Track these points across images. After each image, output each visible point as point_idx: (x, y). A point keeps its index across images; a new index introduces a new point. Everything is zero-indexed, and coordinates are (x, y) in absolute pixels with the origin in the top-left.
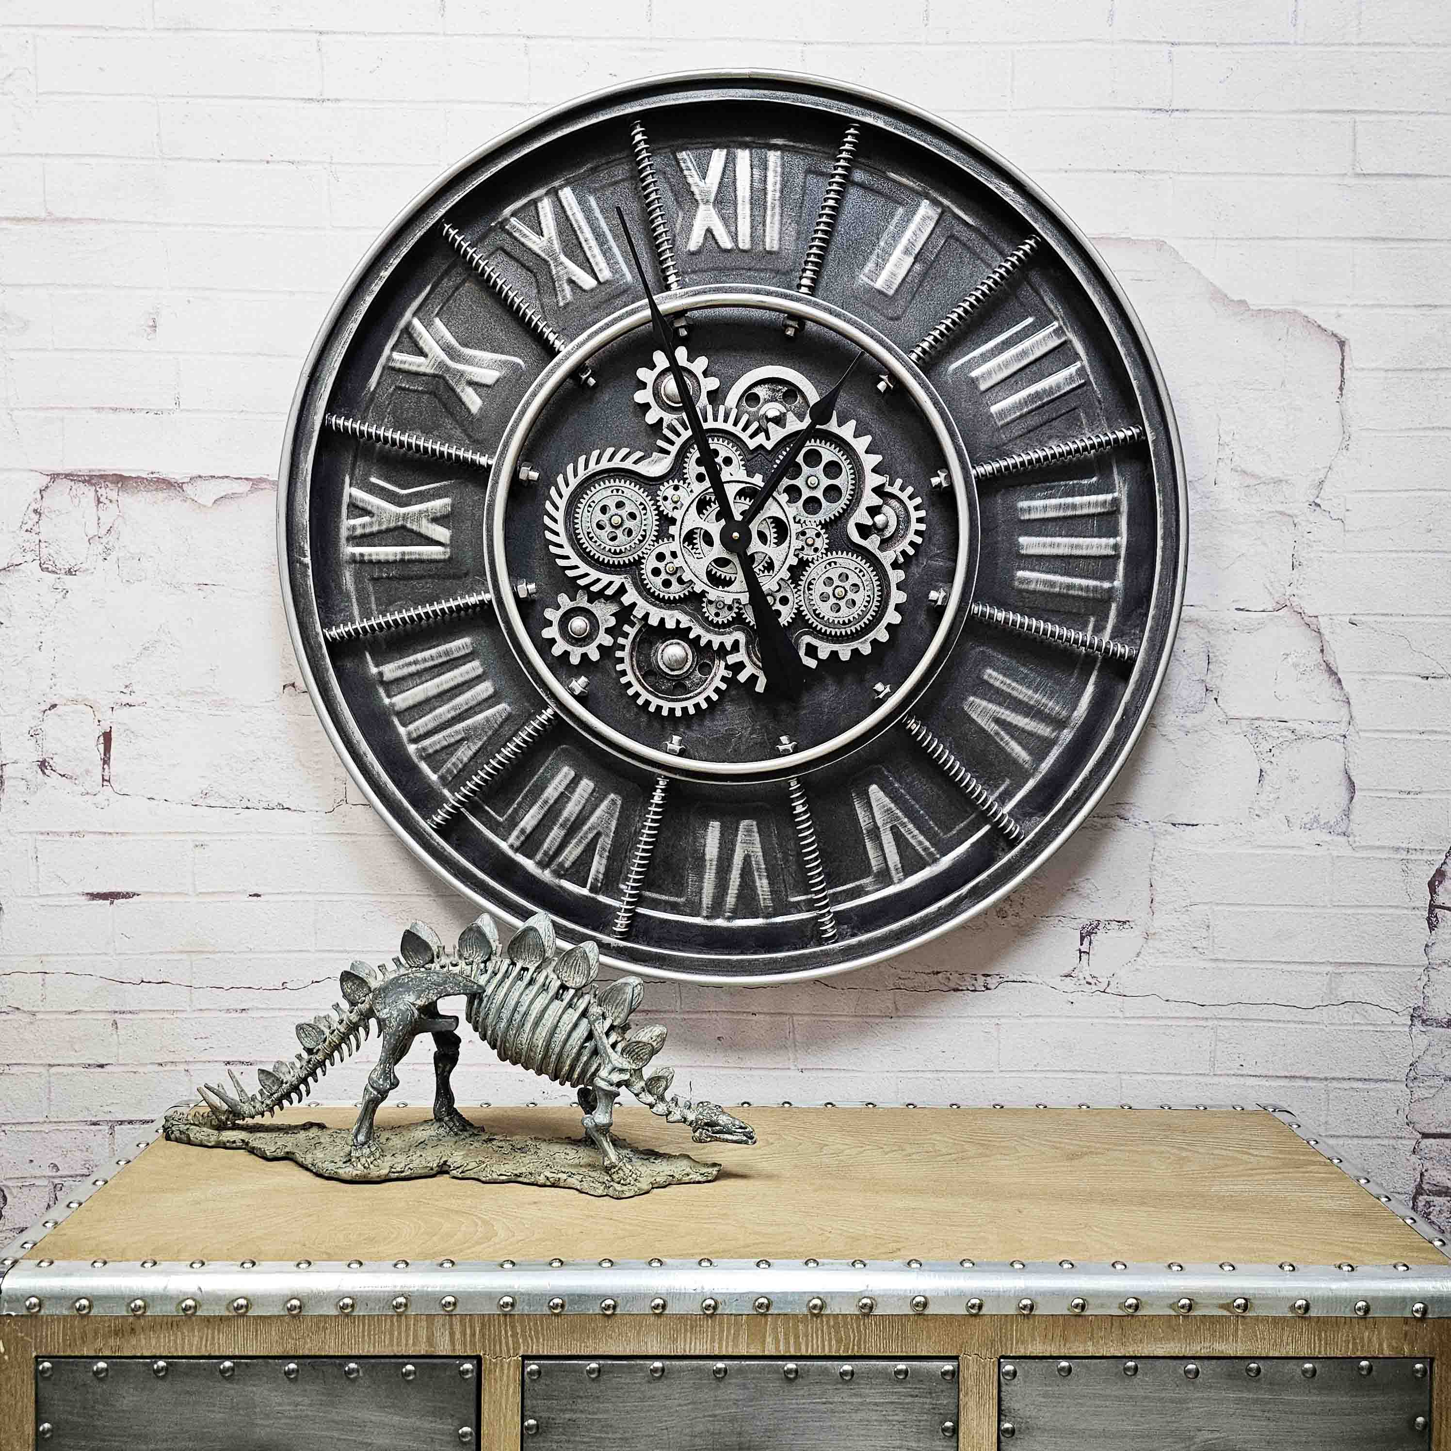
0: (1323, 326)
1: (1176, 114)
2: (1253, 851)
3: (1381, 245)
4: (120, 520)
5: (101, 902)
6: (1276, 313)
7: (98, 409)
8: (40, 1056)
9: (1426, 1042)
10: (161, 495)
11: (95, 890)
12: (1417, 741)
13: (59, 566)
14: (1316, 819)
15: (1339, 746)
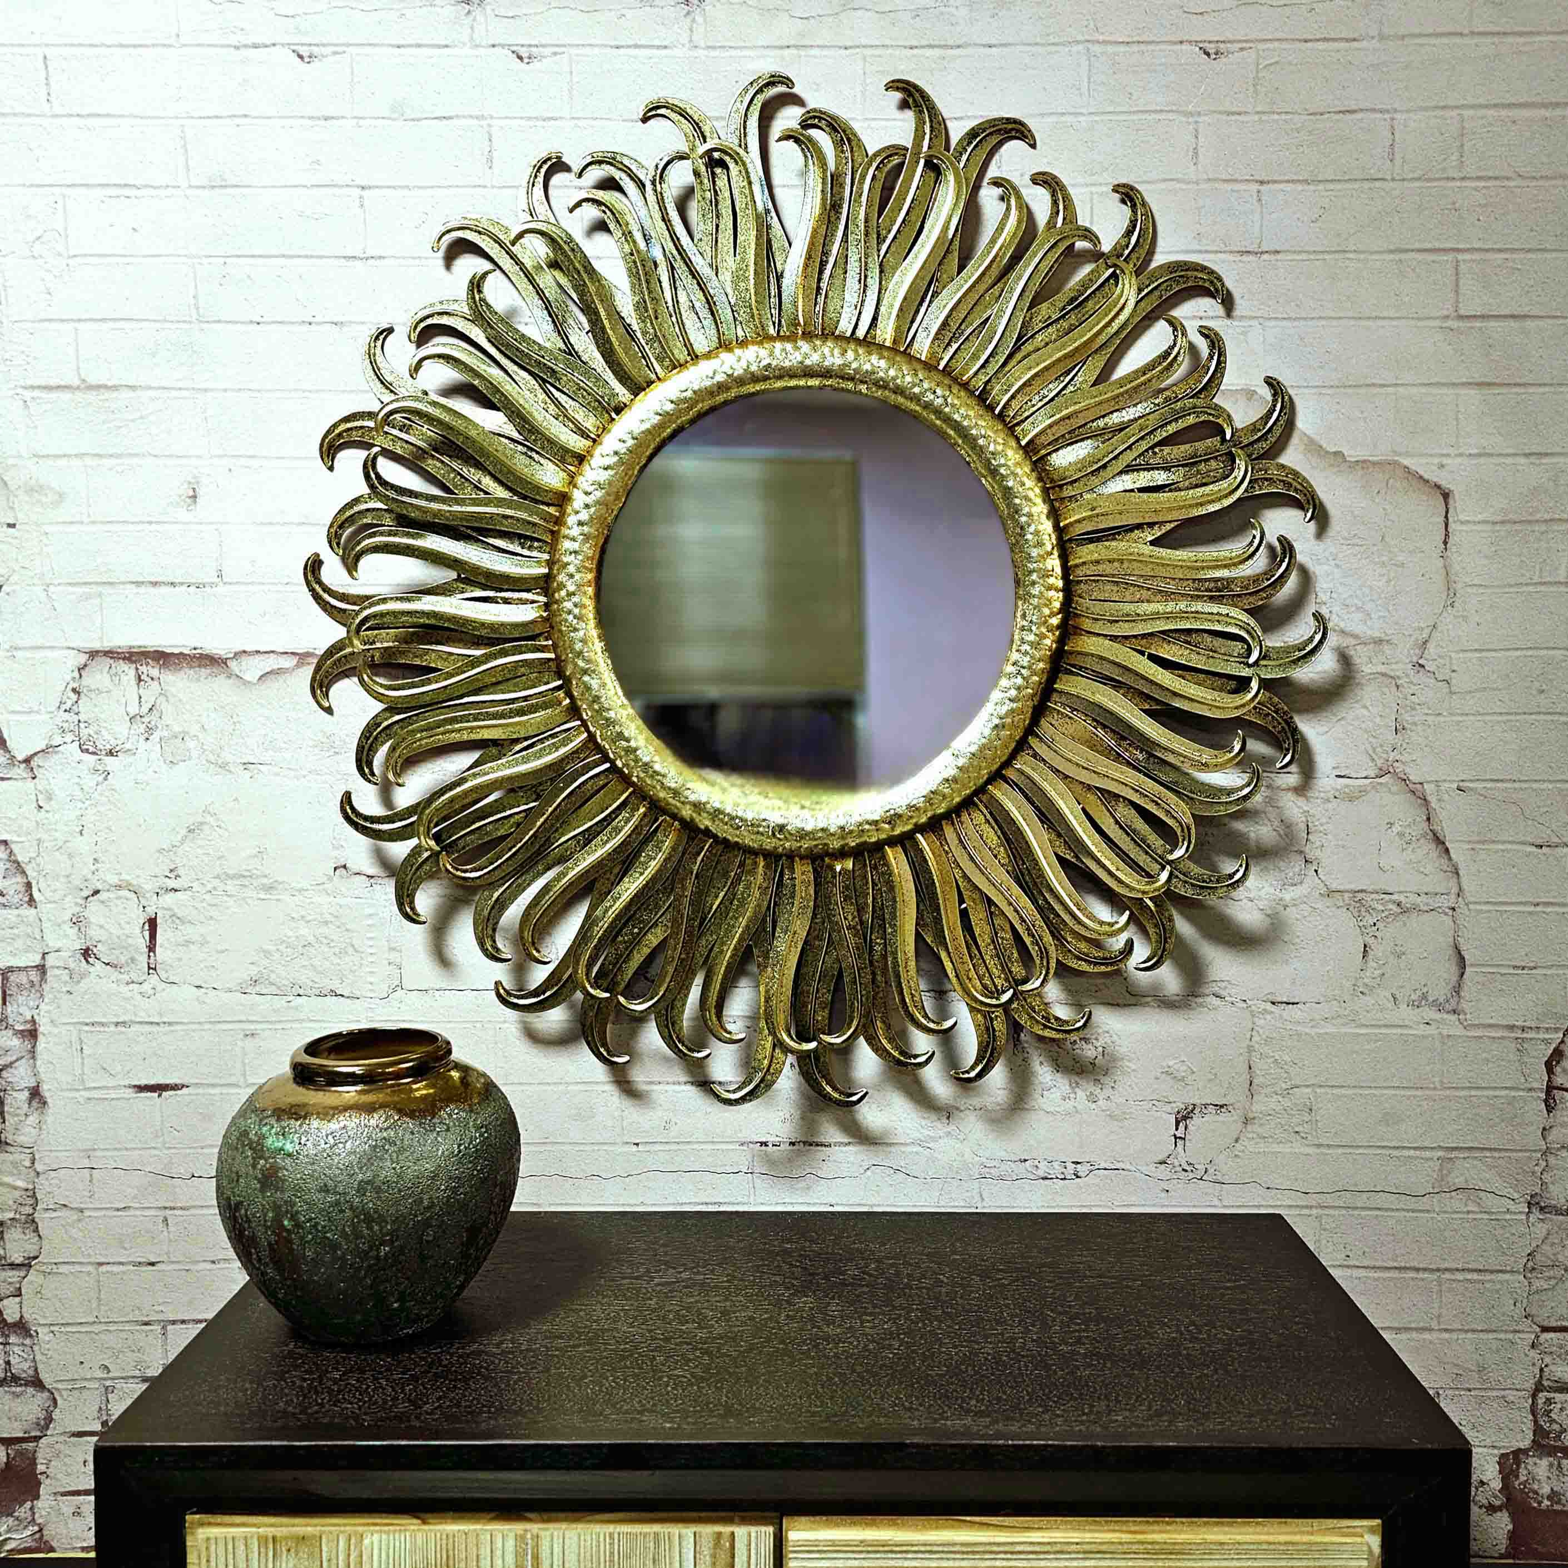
0: (1426, 477)
1: (1265, 256)
2: (1358, 1031)
3: (1486, 391)
4: (162, 699)
5: (149, 1094)
6: (1374, 464)
7: (138, 584)
8: (89, 1255)
9: (1544, 1232)
10: (204, 672)
11: (143, 1082)
12: (1530, 913)
13: (100, 747)
14: (1424, 997)
15: (1448, 921)
